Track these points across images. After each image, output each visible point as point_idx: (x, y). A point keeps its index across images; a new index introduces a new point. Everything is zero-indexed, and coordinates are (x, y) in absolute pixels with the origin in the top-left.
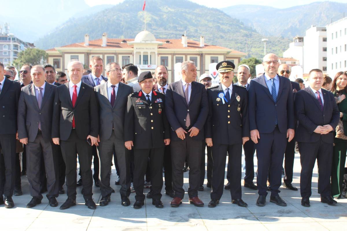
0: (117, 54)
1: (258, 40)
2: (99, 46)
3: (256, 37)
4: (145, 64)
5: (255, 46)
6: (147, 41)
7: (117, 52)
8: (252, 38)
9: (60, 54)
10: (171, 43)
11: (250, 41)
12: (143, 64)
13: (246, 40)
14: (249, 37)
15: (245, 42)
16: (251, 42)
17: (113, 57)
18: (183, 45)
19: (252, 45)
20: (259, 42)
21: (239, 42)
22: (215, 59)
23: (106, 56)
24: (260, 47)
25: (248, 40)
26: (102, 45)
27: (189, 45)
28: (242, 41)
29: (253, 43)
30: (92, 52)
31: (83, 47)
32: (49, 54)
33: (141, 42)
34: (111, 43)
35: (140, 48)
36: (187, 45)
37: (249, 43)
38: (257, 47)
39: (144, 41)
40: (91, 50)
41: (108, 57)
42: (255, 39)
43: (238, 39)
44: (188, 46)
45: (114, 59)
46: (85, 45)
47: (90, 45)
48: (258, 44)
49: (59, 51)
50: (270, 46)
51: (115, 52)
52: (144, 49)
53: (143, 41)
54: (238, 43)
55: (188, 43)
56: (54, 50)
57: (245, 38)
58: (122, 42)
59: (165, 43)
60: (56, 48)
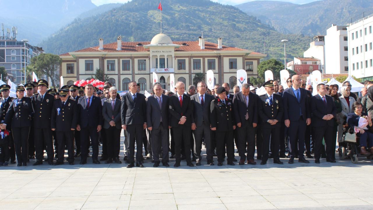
0: (133, 58)
1: (277, 39)
2: (115, 50)
3: (274, 35)
4: (162, 68)
5: (274, 45)
6: (163, 44)
7: (133, 56)
8: (270, 36)
9: (74, 59)
10: (188, 45)
11: (269, 40)
12: (160, 68)
13: (264, 39)
14: (267, 36)
15: (263, 40)
16: (269, 41)
17: (129, 61)
18: (200, 47)
19: (270, 44)
20: (277, 41)
21: (256, 41)
22: (233, 61)
23: (121, 60)
24: (279, 45)
25: (266, 38)
26: (117, 49)
27: (207, 47)
28: (259, 39)
29: (271, 42)
31: (98, 51)
32: (63, 59)
33: (158, 45)
34: (126, 46)
35: (156, 52)
36: (204, 47)
37: (267, 41)
38: (275, 46)
39: (160, 44)
40: (106, 55)
41: (123, 61)
42: (274, 37)
43: (255, 38)
44: (206, 48)
45: (130, 63)
46: (99, 49)
47: (105, 49)
48: (276, 42)
49: (73, 55)
50: (289, 44)
51: (130, 56)
52: (160, 52)
53: (159, 44)
54: (256, 42)
55: (206, 45)
56: (68, 54)
57: (262, 36)
58: (137, 46)
59: (182, 45)
60: (70, 53)
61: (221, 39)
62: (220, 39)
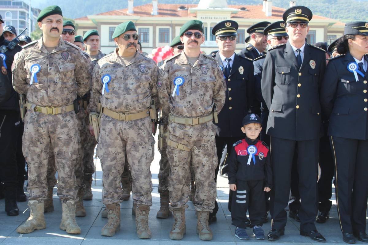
0: (173, 26)
1: (346, 8)
2: (148, 14)
3: (343, 3)
4: (212, 40)
5: (342, 16)
6: (216, 7)
7: (173, 23)
8: (337, 4)
9: (95, 25)
10: (248, 10)
11: (335, 9)
12: (210, 40)
13: (328, 8)
14: (333, 3)
15: (327, 10)
16: (336, 11)
17: (168, 30)
18: (265, 13)
19: (337, 14)
20: (347, 10)
21: (318, 10)
23: (158, 28)
24: (349, 17)
25: (332, 7)
26: (152, 13)
27: (274, 13)
28: (323, 8)
29: (338, 12)
30: (138, 22)
31: (127, 15)
32: (80, 25)
33: (208, 9)
34: (164, 10)
35: (206, 18)
36: (271, 13)
37: (333, 11)
38: (344, 18)
39: (212, 7)
40: (137, 20)
41: (160, 30)
42: (342, 6)
43: (317, 7)
44: (273, 15)
45: (169, 33)
46: (128, 12)
47: (135, 13)
48: (345, 12)
49: (92, 20)
50: (363, 15)
51: (170, 23)
52: (211, 18)
53: (210, 7)
54: (317, 12)
55: (273, 11)
56: (86, 18)
57: (327, 4)
58: (179, 9)
59: (240, 10)
60: (89, 17)
61: (295, 3)
62: (293, 2)
